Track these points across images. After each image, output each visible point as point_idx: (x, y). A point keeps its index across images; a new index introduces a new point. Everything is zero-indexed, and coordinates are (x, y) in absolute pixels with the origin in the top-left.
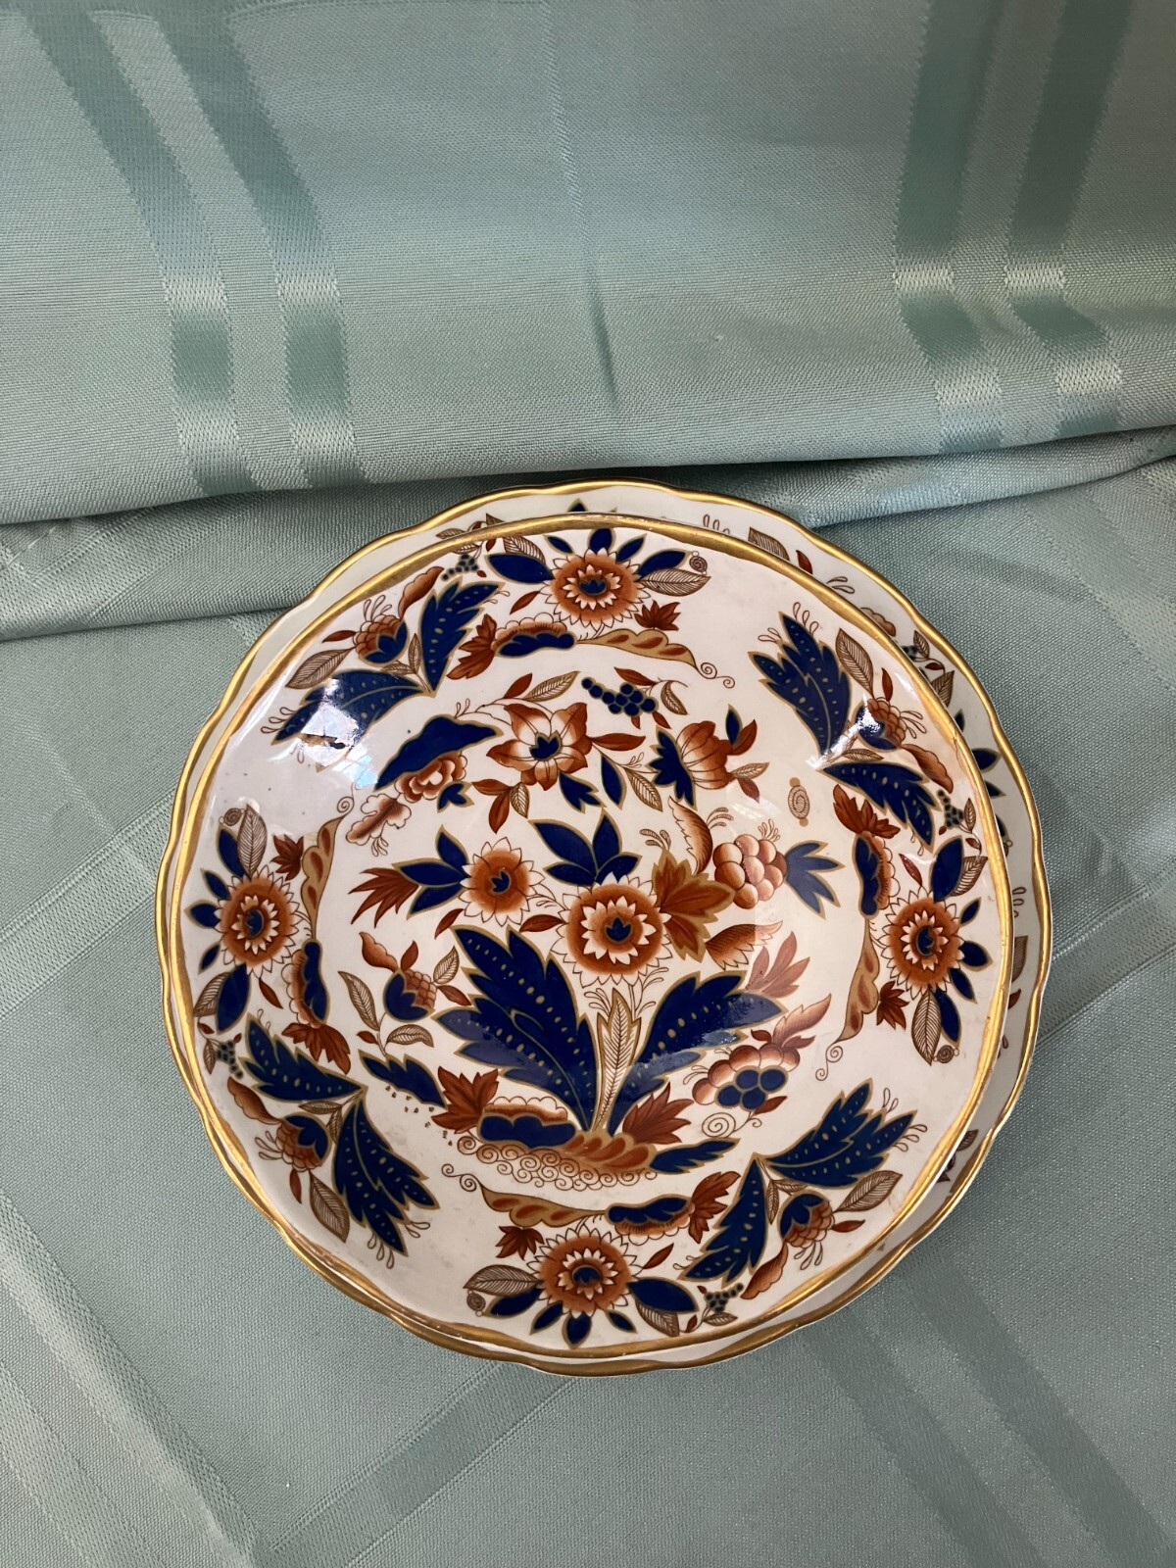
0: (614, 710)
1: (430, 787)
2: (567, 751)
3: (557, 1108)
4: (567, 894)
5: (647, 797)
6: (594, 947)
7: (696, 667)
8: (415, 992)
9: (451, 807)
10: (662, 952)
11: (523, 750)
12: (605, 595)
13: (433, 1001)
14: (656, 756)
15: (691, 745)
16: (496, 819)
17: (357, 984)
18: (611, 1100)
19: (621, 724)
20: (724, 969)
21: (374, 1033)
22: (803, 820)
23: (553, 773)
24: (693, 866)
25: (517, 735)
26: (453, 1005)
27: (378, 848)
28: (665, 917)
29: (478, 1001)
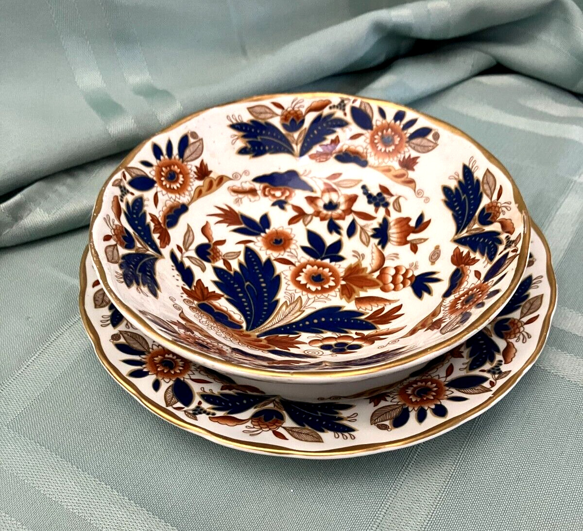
0: (369, 202)
1: (274, 196)
2: (339, 211)
3: (240, 319)
4: (305, 258)
5: (364, 240)
6: (302, 279)
7: (415, 191)
8: (212, 253)
9: (277, 208)
10: (333, 293)
11: (320, 204)
12: (390, 146)
13: (217, 261)
14: (377, 226)
15: (396, 226)
16: (292, 221)
17: (191, 233)
18: (268, 329)
19: (370, 209)
20: (358, 309)
21: (184, 251)
22: (433, 263)
23: (328, 217)
24: (369, 270)
25: (322, 195)
26: (224, 267)
27: (237, 201)
28: (343, 283)
29: (236, 272)
